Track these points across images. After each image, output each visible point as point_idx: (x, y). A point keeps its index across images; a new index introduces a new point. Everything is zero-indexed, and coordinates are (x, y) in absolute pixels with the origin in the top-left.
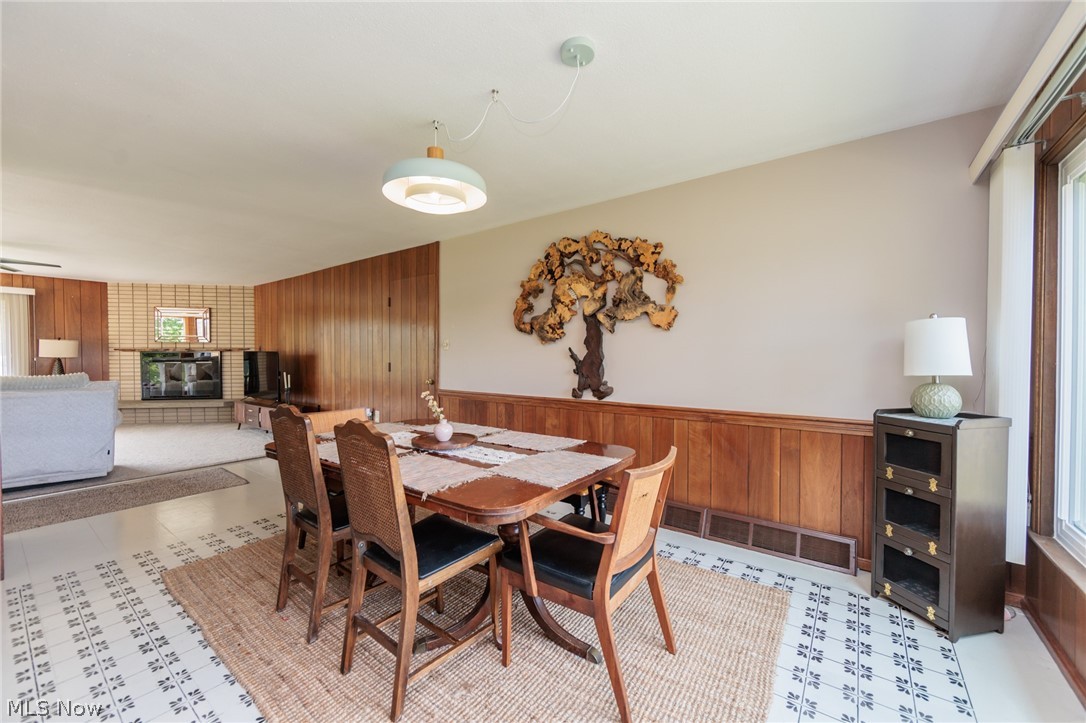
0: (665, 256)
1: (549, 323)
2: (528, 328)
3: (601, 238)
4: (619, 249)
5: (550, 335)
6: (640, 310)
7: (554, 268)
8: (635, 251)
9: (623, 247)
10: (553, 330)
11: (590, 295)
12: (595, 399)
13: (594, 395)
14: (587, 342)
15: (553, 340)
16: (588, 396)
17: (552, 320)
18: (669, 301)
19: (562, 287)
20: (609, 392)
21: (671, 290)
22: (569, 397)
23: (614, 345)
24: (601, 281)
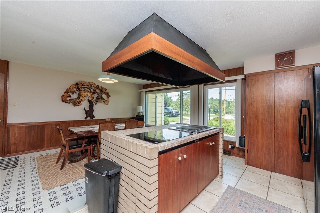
0: (107, 91)
1: (77, 101)
2: (69, 102)
3: (93, 84)
4: (98, 87)
5: (77, 104)
6: (103, 101)
7: (79, 88)
8: (102, 89)
9: (99, 87)
10: (79, 103)
11: (91, 96)
12: (91, 119)
13: (90, 118)
14: (89, 106)
15: (79, 105)
16: (89, 119)
17: (78, 100)
18: (108, 100)
19: (82, 93)
20: (94, 117)
21: (108, 98)
22: (84, 119)
23: (96, 107)
24: (93, 93)
